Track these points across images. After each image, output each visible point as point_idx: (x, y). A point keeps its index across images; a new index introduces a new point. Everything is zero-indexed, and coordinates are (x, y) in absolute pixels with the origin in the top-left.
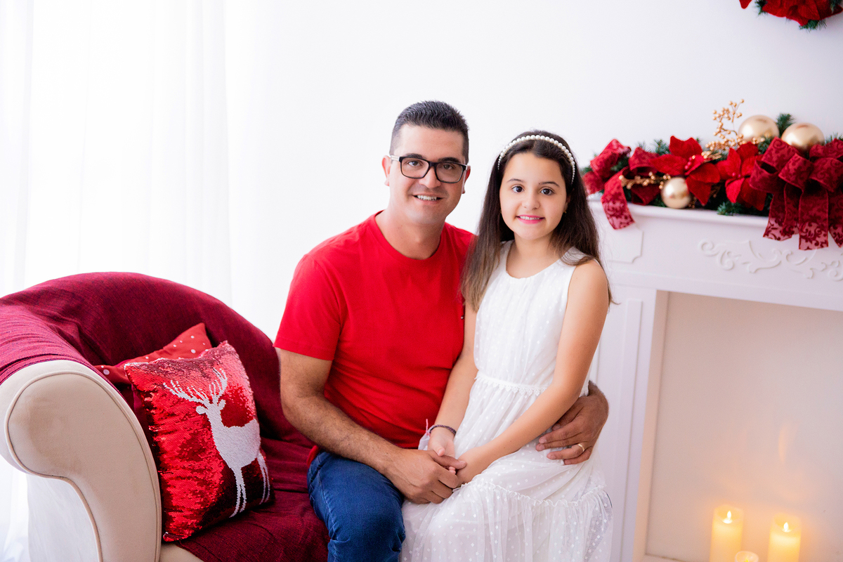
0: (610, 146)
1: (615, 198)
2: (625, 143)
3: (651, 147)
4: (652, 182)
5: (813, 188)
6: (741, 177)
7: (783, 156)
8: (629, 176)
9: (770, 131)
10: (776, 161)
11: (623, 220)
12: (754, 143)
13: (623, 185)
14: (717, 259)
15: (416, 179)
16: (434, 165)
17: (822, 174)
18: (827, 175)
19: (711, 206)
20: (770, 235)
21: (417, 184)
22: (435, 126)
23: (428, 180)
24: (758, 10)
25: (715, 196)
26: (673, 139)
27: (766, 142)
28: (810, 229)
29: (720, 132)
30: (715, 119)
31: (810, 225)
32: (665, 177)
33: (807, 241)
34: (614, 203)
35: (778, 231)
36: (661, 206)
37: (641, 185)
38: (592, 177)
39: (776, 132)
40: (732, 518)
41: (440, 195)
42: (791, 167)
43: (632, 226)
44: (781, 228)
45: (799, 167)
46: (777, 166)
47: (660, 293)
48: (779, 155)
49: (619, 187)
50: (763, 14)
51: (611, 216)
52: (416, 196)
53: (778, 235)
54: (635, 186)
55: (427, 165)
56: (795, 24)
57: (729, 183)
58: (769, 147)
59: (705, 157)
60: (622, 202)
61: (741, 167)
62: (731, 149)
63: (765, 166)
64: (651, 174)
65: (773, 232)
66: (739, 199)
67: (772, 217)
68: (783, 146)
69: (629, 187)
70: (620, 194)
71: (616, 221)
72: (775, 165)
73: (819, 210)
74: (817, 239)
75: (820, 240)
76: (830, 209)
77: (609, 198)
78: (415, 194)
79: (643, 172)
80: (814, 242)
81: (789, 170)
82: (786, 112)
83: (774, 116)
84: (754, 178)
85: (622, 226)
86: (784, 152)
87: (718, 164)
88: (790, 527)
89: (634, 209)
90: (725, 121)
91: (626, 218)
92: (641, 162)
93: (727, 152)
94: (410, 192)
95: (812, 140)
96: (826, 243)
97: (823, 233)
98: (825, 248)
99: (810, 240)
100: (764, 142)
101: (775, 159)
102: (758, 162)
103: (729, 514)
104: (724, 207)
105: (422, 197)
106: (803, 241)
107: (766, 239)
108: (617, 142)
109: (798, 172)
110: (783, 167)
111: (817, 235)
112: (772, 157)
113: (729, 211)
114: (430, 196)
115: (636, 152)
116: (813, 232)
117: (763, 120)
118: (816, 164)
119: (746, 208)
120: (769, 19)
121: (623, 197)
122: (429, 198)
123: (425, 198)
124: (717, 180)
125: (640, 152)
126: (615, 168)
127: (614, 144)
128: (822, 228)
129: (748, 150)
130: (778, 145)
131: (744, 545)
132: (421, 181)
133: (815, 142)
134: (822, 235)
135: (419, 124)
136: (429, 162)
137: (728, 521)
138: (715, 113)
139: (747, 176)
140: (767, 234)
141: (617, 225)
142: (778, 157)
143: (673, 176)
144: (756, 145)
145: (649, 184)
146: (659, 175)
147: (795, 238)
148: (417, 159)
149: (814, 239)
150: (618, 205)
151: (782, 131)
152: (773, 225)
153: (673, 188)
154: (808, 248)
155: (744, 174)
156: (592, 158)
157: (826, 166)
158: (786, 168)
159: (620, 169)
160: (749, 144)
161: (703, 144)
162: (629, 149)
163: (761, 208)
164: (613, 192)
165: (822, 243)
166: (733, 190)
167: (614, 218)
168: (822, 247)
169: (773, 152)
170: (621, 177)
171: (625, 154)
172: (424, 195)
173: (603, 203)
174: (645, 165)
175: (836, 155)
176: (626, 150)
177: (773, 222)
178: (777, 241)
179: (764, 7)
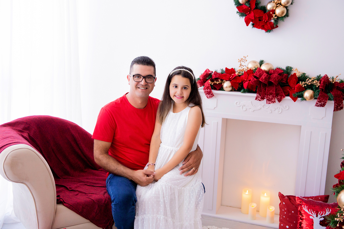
0: (206, 71)
1: (208, 88)
2: (211, 70)
3: (219, 71)
4: (220, 83)
5: (270, 84)
7: (261, 73)
8: (212, 81)
9: (257, 65)
11: (211, 95)
12: (252, 69)
13: (210, 84)
14: (241, 107)
15: (139, 82)
16: (144, 77)
17: (273, 79)
18: (274, 80)
19: (239, 90)
20: (257, 99)
21: (139, 84)
22: (144, 65)
23: (143, 82)
24: (252, 26)
25: (240, 87)
26: (226, 68)
27: (256, 69)
28: (270, 97)
29: (240, 66)
30: (239, 62)
31: (270, 96)
32: (224, 81)
33: (269, 101)
34: (207, 90)
35: (260, 98)
36: (223, 90)
37: (216, 84)
38: (200, 81)
39: (259, 66)
40: (248, 192)
41: (147, 87)
42: (263, 77)
43: (213, 97)
44: (261, 97)
45: (266, 77)
46: (259, 77)
47: (223, 119)
48: (260, 73)
49: (209, 85)
50: (254, 28)
51: (206, 94)
52: (139, 88)
53: (260, 99)
54: (214, 84)
55: (142, 77)
56: (264, 31)
57: (244, 83)
58: (256, 71)
59: (236, 74)
60: (210, 89)
61: (248, 77)
62: (245, 72)
63: (255, 77)
64: (219, 80)
65: (258, 98)
66: (247, 87)
67: (258, 93)
68: (261, 70)
69: (212, 84)
70: (209, 87)
71: (208, 96)
72: (258, 77)
73: (272, 91)
74: (272, 100)
75: (273, 100)
76: (276, 90)
77: (205, 88)
78: (138, 87)
79: (217, 79)
80: (271, 101)
81: (262, 78)
82: (262, 59)
83: (258, 61)
84: (252, 81)
85: (210, 97)
86: (261, 72)
87: (241, 77)
88: (267, 194)
89: (214, 91)
90: (242, 62)
91: (211, 94)
92: (216, 76)
93: (243, 73)
94: (137, 87)
95: (270, 68)
96: (275, 101)
97: (274, 98)
98: (275, 103)
99: (270, 101)
100: (255, 69)
101: (258, 75)
102: (253, 76)
103: (247, 191)
104: (243, 90)
105: (141, 88)
106: (268, 101)
107: (256, 100)
108: (208, 70)
109: (265, 78)
110: (261, 77)
111: (272, 99)
112: (257, 74)
113: (244, 92)
114: (144, 87)
115: (214, 73)
116: (271, 98)
117: (255, 62)
118: (271, 76)
119: (250, 91)
120: (255, 29)
121: (210, 88)
122: (143, 88)
123: (142, 88)
124: (240, 82)
125: (216, 73)
126: (208, 78)
127: (207, 70)
128: (273, 97)
129: (250, 72)
130: (259, 70)
131: (252, 201)
132: (140, 83)
133: (271, 69)
134: (273, 99)
135: (139, 64)
136: (143, 76)
137: (247, 193)
138: (239, 60)
139: (250, 80)
140: (256, 99)
141: (209, 97)
143: (226, 81)
145: (219, 83)
146: (222, 80)
147: (265, 100)
148: (139, 76)
149: (271, 100)
150: (209, 90)
151: (261, 66)
153: (227, 84)
154: (269, 103)
155: (249, 80)
156: (200, 75)
157: (274, 77)
159: (209, 79)
160: (250, 70)
161: (236, 70)
162: (212, 72)
163: (254, 90)
164: (207, 86)
165: (274, 101)
166: (245, 85)
167: (208, 95)
168: (274, 103)
169: (258, 72)
170: (209, 81)
171: (211, 74)
172: (141, 87)
173: (204, 90)
174: (217, 77)
175: (277, 73)
176: (211, 72)
177: (258, 95)
178: (259, 101)
179: (254, 26)
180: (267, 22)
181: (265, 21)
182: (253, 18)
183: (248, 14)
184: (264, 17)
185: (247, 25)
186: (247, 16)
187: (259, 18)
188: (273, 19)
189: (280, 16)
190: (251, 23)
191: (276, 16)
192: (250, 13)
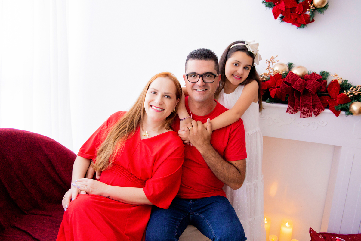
5: (306, 92)
6: (276, 87)
7: (294, 79)
9: (285, 69)
10: (291, 81)
12: (280, 73)
14: (266, 121)
16: (201, 76)
17: (310, 86)
18: (312, 87)
20: (289, 112)
24: (280, 20)
28: (304, 109)
29: (268, 68)
30: (266, 63)
31: (305, 108)
33: (303, 114)
35: (292, 110)
39: (287, 70)
40: (267, 221)
42: (298, 83)
45: (301, 84)
46: (292, 83)
48: (292, 78)
50: (282, 22)
53: (292, 112)
55: (199, 76)
56: (295, 27)
57: (271, 90)
58: (287, 75)
61: (276, 83)
62: (271, 76)
63: (286, 83)
65: (290, 110)
66: (275, 96)
67: (289, 104)
68: (294, 75)
72: (290, 83)
73: (308, 102)
74: (308, 113)
75: (309, 114)
76: (312, 101)
78: (195, 89)
80: (306, 115)
81: (297, 84)
82: (291, 62)
83: (286, 63)
84: (282, 88)
86: (294, 77)
87: (266, 82)
88: (289, 224)
90: (271, 63)
93: (269, 77)
94: (193, 89)
95: (304, 73)
96: (311, 115)
97: (310, 111)
98: (311, 117)
99: (305, 114)
100: (284, 73)
101: (290, 80)
102: (284, 81)
105: (198, 90)
106: (302, 114)
107: (287, 113)
110: (294, 83)
111: (307, 112)
113: (271, 101)
114: (202, 89)
116: (306, 110)
117: (282, 65)
118: (307, 82)
120: (285, 23)
124: (266, 89)
128: (310, 109)
129: (278, 76)
130: (291, 74)
132: (197, 84)
134: (309, 112)
138: (267, 60)
139: (279, 87)
140: (287, 111)
142: (292, 79)
144: (281, 74)
147: (299, 113)
148: (194, 74)
149: (306, 113)
151: (290, 69)
152: (290, 108)
154: (304, 117)
155: (277, 86)
157: (312, 83)
158: (295, 84)
160: (278, 74)
163: (284, 100)
165: (310, 115)
166: (273, 93)
168: (310, 117)
169: (290, 77)
175: (316, 79)
177: (290, 106)
178: (291, 114)
179: (283, 19)
180: (301, 14)
181: (298, 13)
182: (284, 9)
183: (277, 4)
184: (297, 8)
185: (276, 18)
186: (276, 7)
187: (291, 9)
188: (309, 11)
189: (318, 7)
190: (280, 15)
191: (314, 6)
192: (279, 3)
